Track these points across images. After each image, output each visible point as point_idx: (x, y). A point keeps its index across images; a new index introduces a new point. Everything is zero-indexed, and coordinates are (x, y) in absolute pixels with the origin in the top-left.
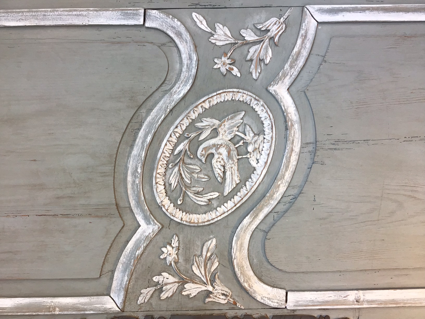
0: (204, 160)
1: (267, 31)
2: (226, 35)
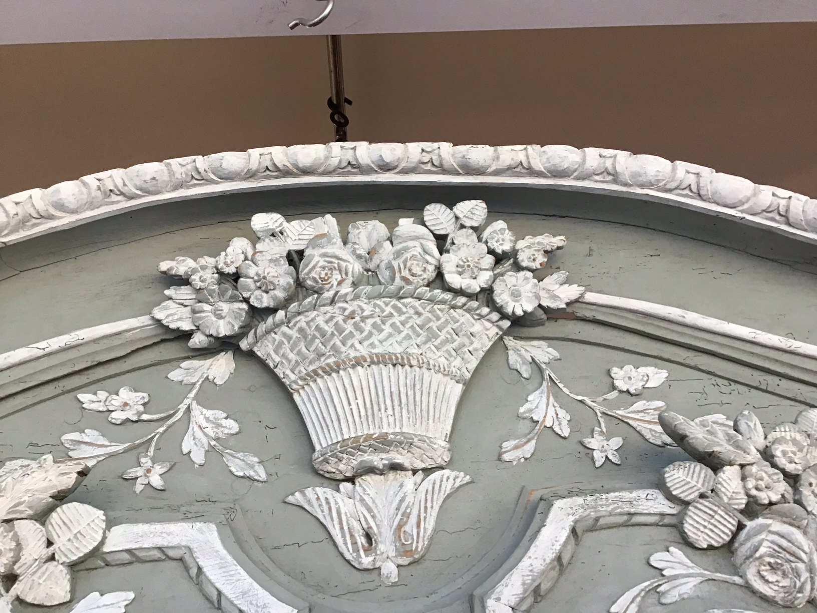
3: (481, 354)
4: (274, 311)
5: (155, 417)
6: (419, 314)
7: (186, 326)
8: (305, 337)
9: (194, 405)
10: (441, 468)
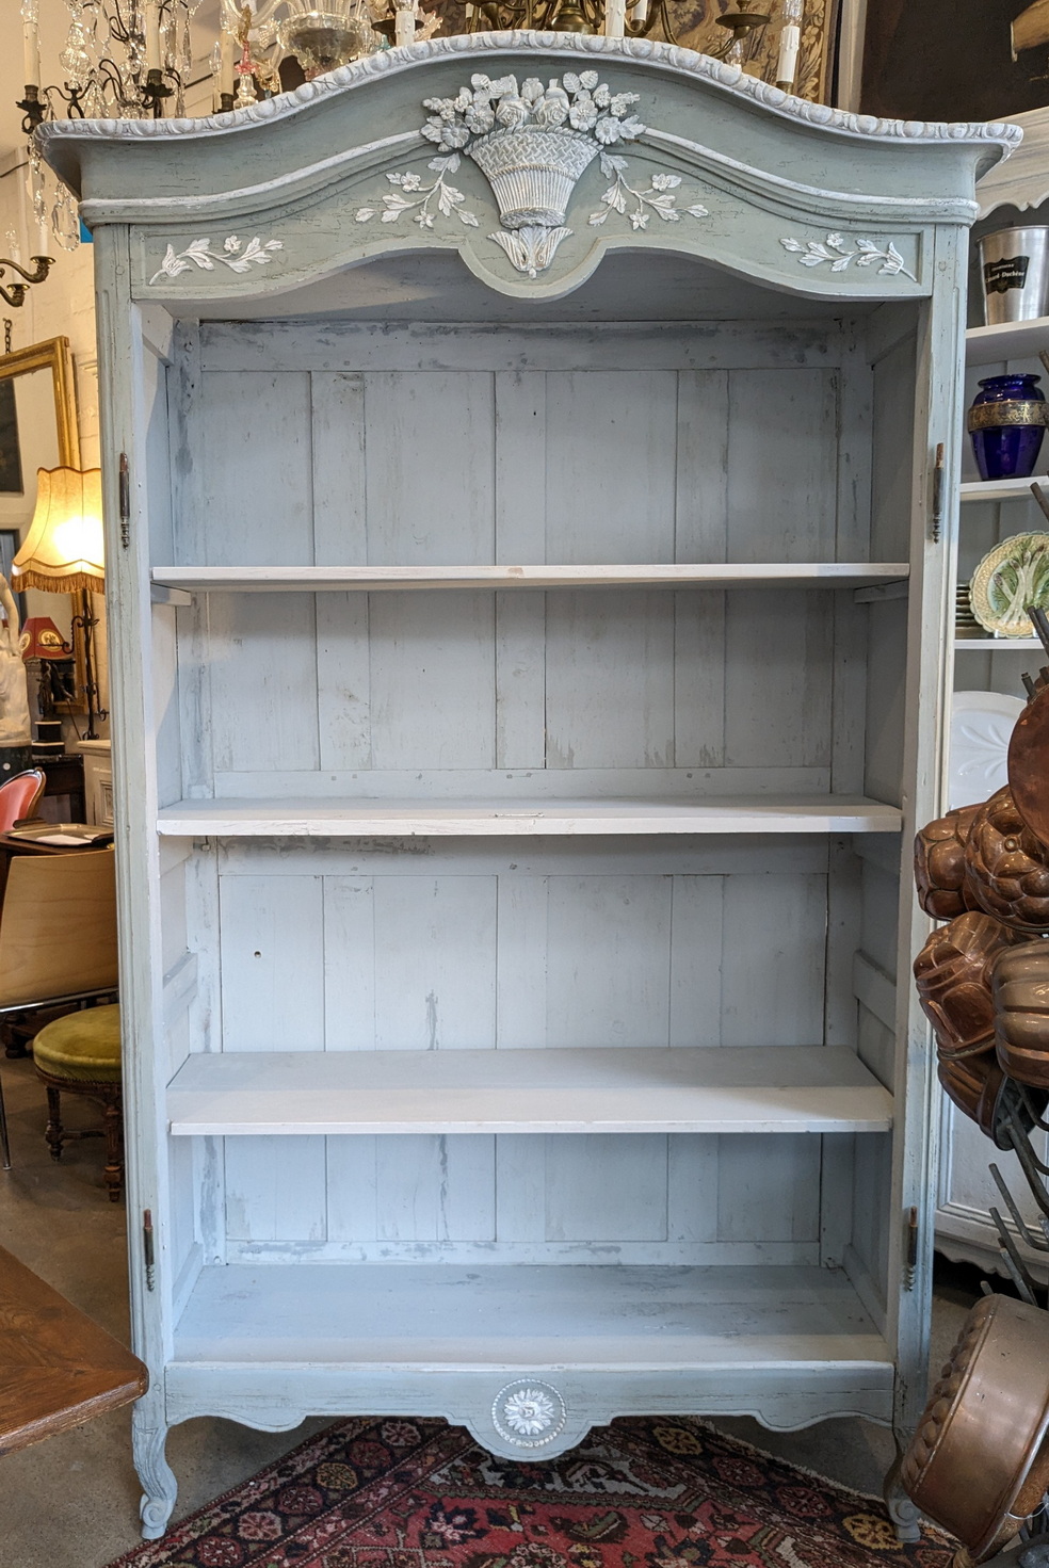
3: (586, 165)
4: (483, 135)
5: (425, 189)
6: (555, 142)
7: (438, 141)
8: (498, 152)
9: (442, 184)
10: (559, 226)
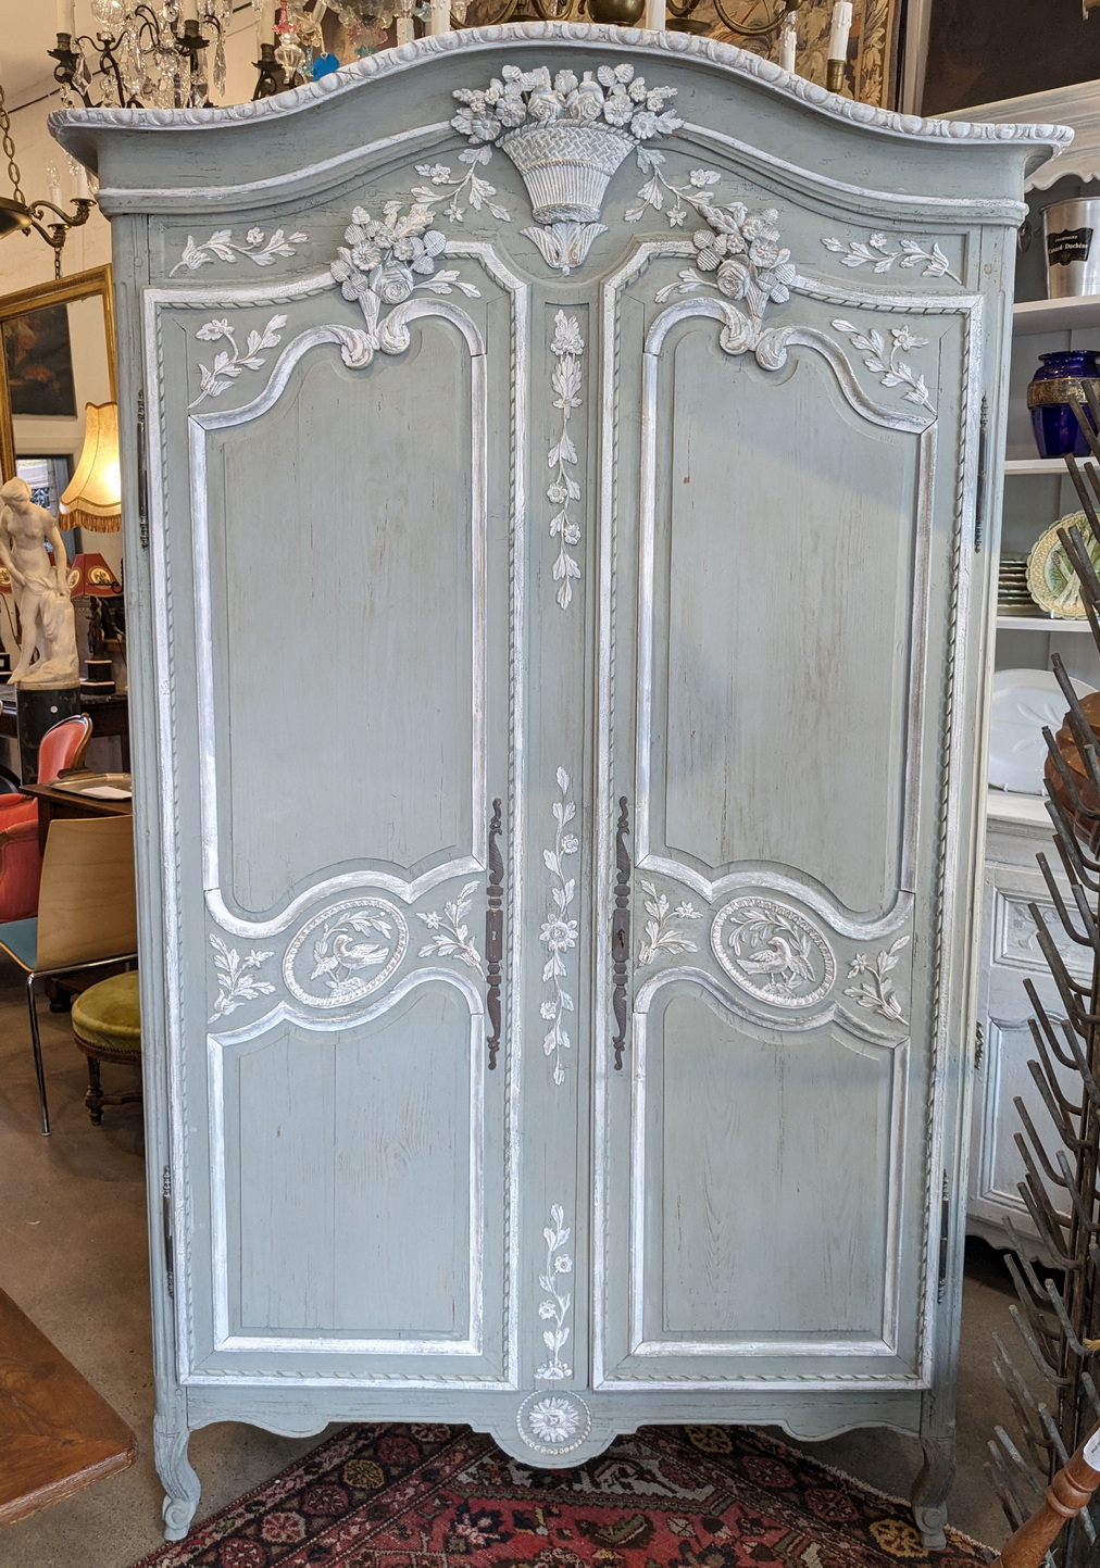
0: (771, 942)
1: (888, 1003)
2: (887, 966)
3: (622, 159)
4: (515, 128)
5: (455, 182)
7: (468, 132)
8: (530, 146)
9: (473, 177)
10: (594, 222)
